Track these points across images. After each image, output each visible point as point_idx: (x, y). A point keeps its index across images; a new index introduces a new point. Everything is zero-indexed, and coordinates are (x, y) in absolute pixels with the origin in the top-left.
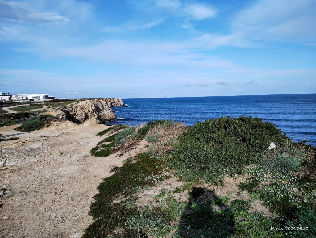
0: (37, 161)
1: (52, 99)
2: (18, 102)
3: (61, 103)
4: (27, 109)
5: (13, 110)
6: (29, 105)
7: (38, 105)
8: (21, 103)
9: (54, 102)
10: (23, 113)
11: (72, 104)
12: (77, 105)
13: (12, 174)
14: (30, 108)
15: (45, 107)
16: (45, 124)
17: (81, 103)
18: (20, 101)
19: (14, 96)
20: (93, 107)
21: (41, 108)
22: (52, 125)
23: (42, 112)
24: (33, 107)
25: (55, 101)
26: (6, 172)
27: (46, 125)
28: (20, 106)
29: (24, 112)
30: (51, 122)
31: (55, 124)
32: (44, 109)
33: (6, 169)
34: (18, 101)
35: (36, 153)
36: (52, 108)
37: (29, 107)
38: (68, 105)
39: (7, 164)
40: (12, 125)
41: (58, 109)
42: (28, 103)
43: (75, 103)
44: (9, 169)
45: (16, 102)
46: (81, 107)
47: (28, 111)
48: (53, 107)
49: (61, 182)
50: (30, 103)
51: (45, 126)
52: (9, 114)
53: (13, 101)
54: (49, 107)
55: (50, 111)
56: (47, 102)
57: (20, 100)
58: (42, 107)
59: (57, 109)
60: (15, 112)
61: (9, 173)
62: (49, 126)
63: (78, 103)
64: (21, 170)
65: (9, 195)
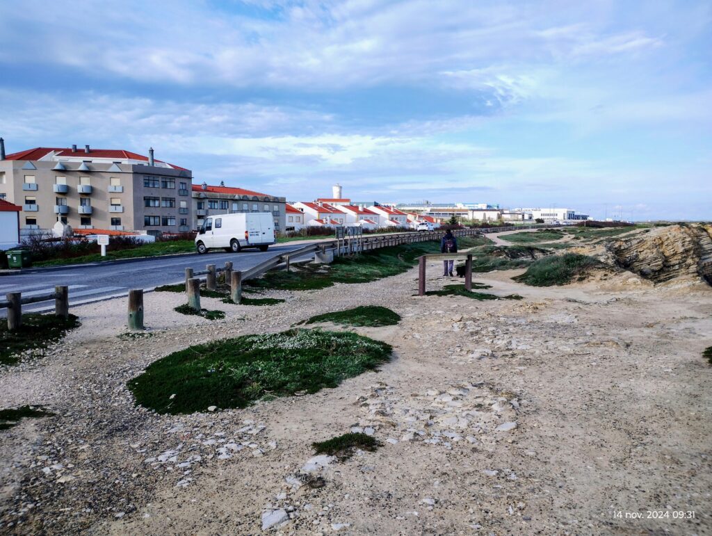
0: (572, 352)
1: (582, 221)
2: (513, 225)
3: (603, 229)
4: (532, 241)
5: (506, 240)
6: (535, 230)
7: (553, 231)
8: (521, 228)
9: (587, 226)
10: (524, 247)
11: (632, 232)
12: (644, 236)
13: (525, 368)
14: (537, 237)
15: (567, 238)
16: (575, 274)
17: (655, 233)
18: (518, 223)
19: (508, 212)
20: (686, 243)
21: (558, 239)
22: (591, 278)
23: (563, 247)
24: (544, 236)
25: (590, 224)
26: (514, 360)
27: (578, 276)
28: (517, 231)
29: (526, 244)
30: (590, 272)
31: (598, 277)
32: (566, 242)
33: (513, 355)
34: (514, 223)
35: (567, 335)
36: (582, 239)
37: (536, 234)
38: (620, 236)
39: (514, 346)
40: (507, 269)
41: (598, 243)
42: (533, 227)
43: (638, 230)
44: (519, 357)
45: (509, 225)
46: (655, 240)
47: (533, 244)
48: (584, 237)
49: (639, 412)
50: (538, 227)
51: (574, 278)
52: (499, 248)
53: (505, 222)
54: (577, 238)
55: (578, 247)
56: (571, 225)
57: (517, 220)
58: (562, 237)
59: (595, 244)
60: (509, 244)
61: (520, 365)
62: (584, 279)
63: (647, 231)
64: (543, 365)
65: (528, 409)
